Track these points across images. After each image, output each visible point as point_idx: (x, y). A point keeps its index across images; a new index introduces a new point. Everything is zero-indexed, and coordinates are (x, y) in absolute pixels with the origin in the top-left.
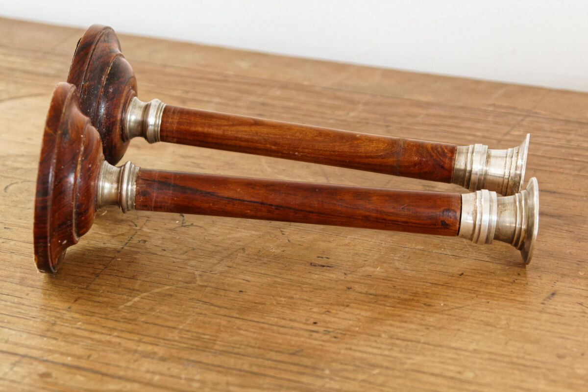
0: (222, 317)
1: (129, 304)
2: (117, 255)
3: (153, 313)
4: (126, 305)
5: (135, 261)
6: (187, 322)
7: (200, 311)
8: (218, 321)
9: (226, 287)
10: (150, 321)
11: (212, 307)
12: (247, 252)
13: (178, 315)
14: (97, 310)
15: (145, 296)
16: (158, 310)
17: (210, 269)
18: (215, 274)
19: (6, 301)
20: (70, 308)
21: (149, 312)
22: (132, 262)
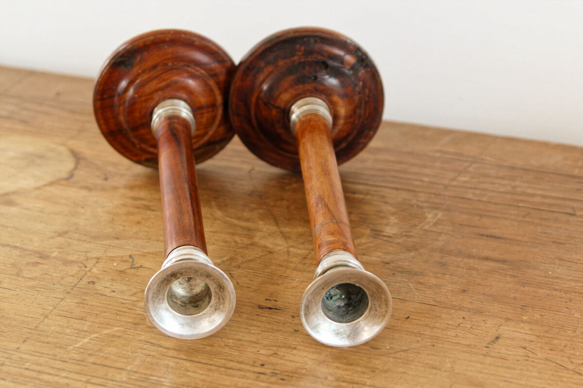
0: (169, 358)
1: (78, 345)
2: (66, 296)
3: (102, 354)
4: (74, 346)
5: (84, 302)
6: (135, 364)
7: (149, 353)
8: (166, 362)
10: (99, 362)
11: (160, 349)
13: (127, 356)
14: (45, 351)
15: (94, 337)
16: (106, 352)
20: (18, 348)
21: (97, 353)
22: (82, 303)
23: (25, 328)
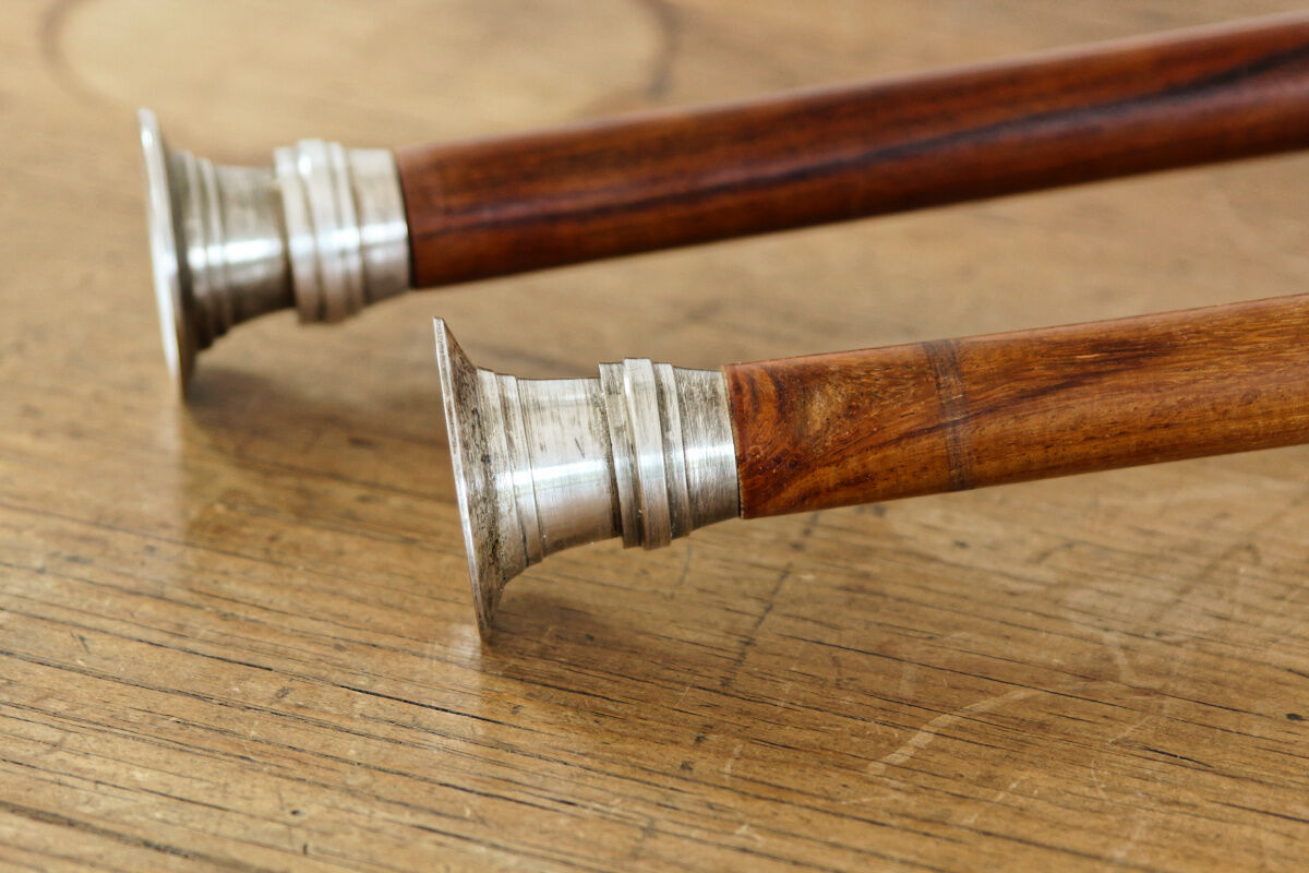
0: (1259, 818)
1: (900, 756)
2: (795, 558)
3: (1001, 796)
4: (889, 758)
5: (869, 585)
6: (1136, 837)
7: (1171, 794)
8: (1248, 831)
9: (1238, 700)
10: (998, 825)
11: (1209, 777)
12: (1268, 561)
13: (1095, 805)
14: (788, 778)
15: (948, 728)
16: (1014, 785)
17: (1154, 627)
18: (1178, 644)
19: (444, 735)
20: (685, 766)
21: (982, 792)
22: (861, 590)
23: (684, 684)
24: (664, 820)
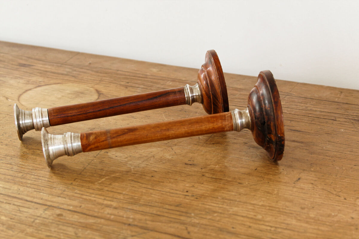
0: (143, 188)
1: (100, 182)
2: (94, 158)
3: (111, 186)
4: (98, 182)
5: (103, 161)
6: (127, 191)
7: (133, 186)
8: (142, 190)
9: (146, 174)
10: (109, 190)
11: (139, 184)
12: (155, 158)
13: (123, 187)
14: (84, 184)
15: (107, 178)
16: (113, 185)
17: (138, 166)
18: (140, 168)
19: (42, 180)
20: (72, 183)
21: (109, 186)
22: (102, 162)
23: (75, 174)
24: (66, 190)
